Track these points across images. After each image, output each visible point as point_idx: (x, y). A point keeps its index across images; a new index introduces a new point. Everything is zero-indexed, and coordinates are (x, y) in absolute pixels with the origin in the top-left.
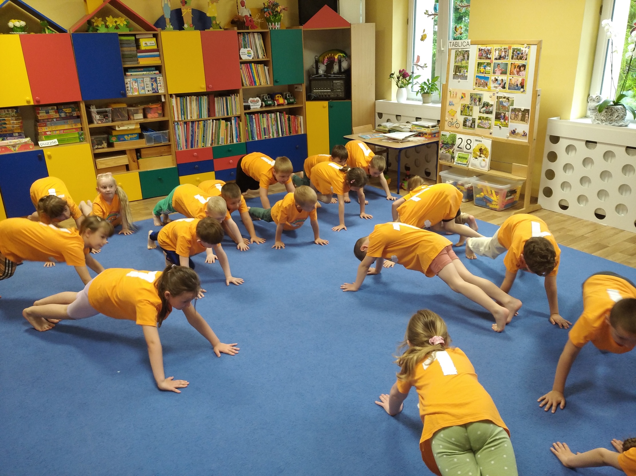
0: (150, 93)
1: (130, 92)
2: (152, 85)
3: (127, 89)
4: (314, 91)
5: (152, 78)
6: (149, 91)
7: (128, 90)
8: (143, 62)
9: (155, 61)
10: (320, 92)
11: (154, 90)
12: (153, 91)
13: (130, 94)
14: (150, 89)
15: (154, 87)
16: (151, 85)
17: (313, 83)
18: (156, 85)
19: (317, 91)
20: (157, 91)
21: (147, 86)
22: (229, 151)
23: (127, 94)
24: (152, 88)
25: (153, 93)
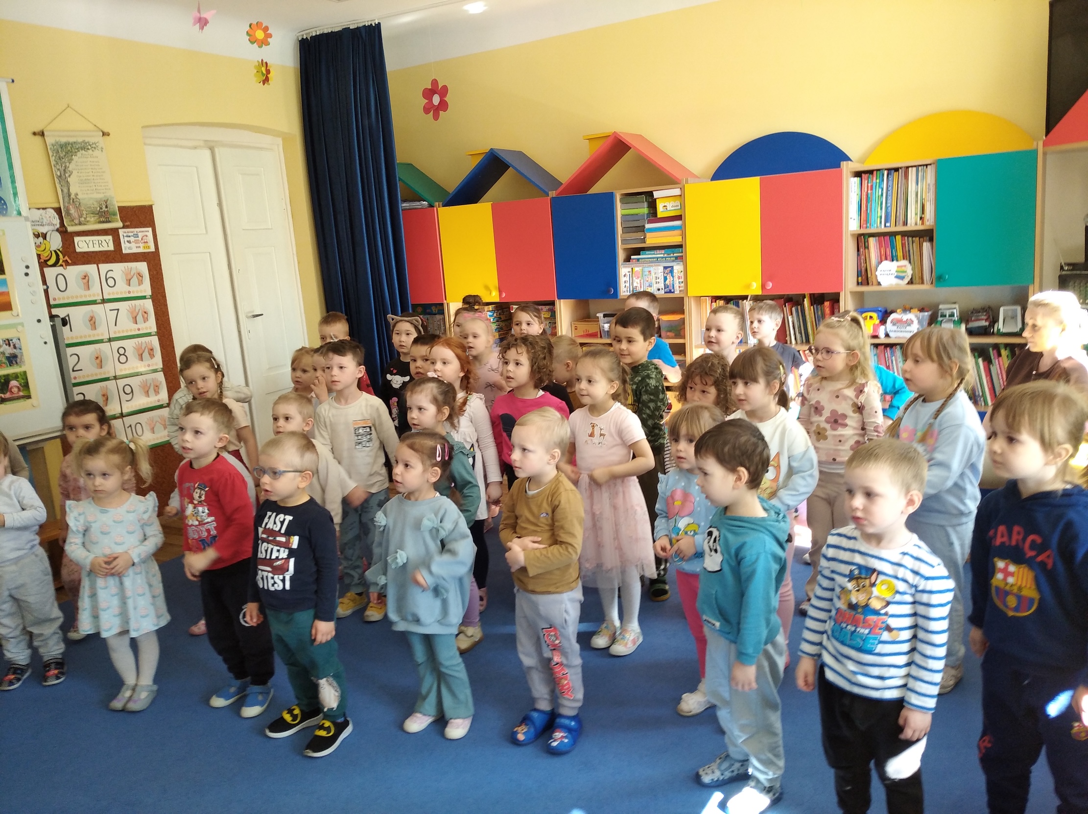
2: (665, 279)
5: (665, 268)
6: (659, 289)
7: (625, 287)
8: (652, 239)
9: (675, 239)
11: (668, 287)
12: (667, 290)
14: (662, 286)
15: (667, 282)
16: (663, 279)
18: (672, 279)
20: (672, 291)
21: (657, 280)
24: (665, 285)
25: (665, 293)
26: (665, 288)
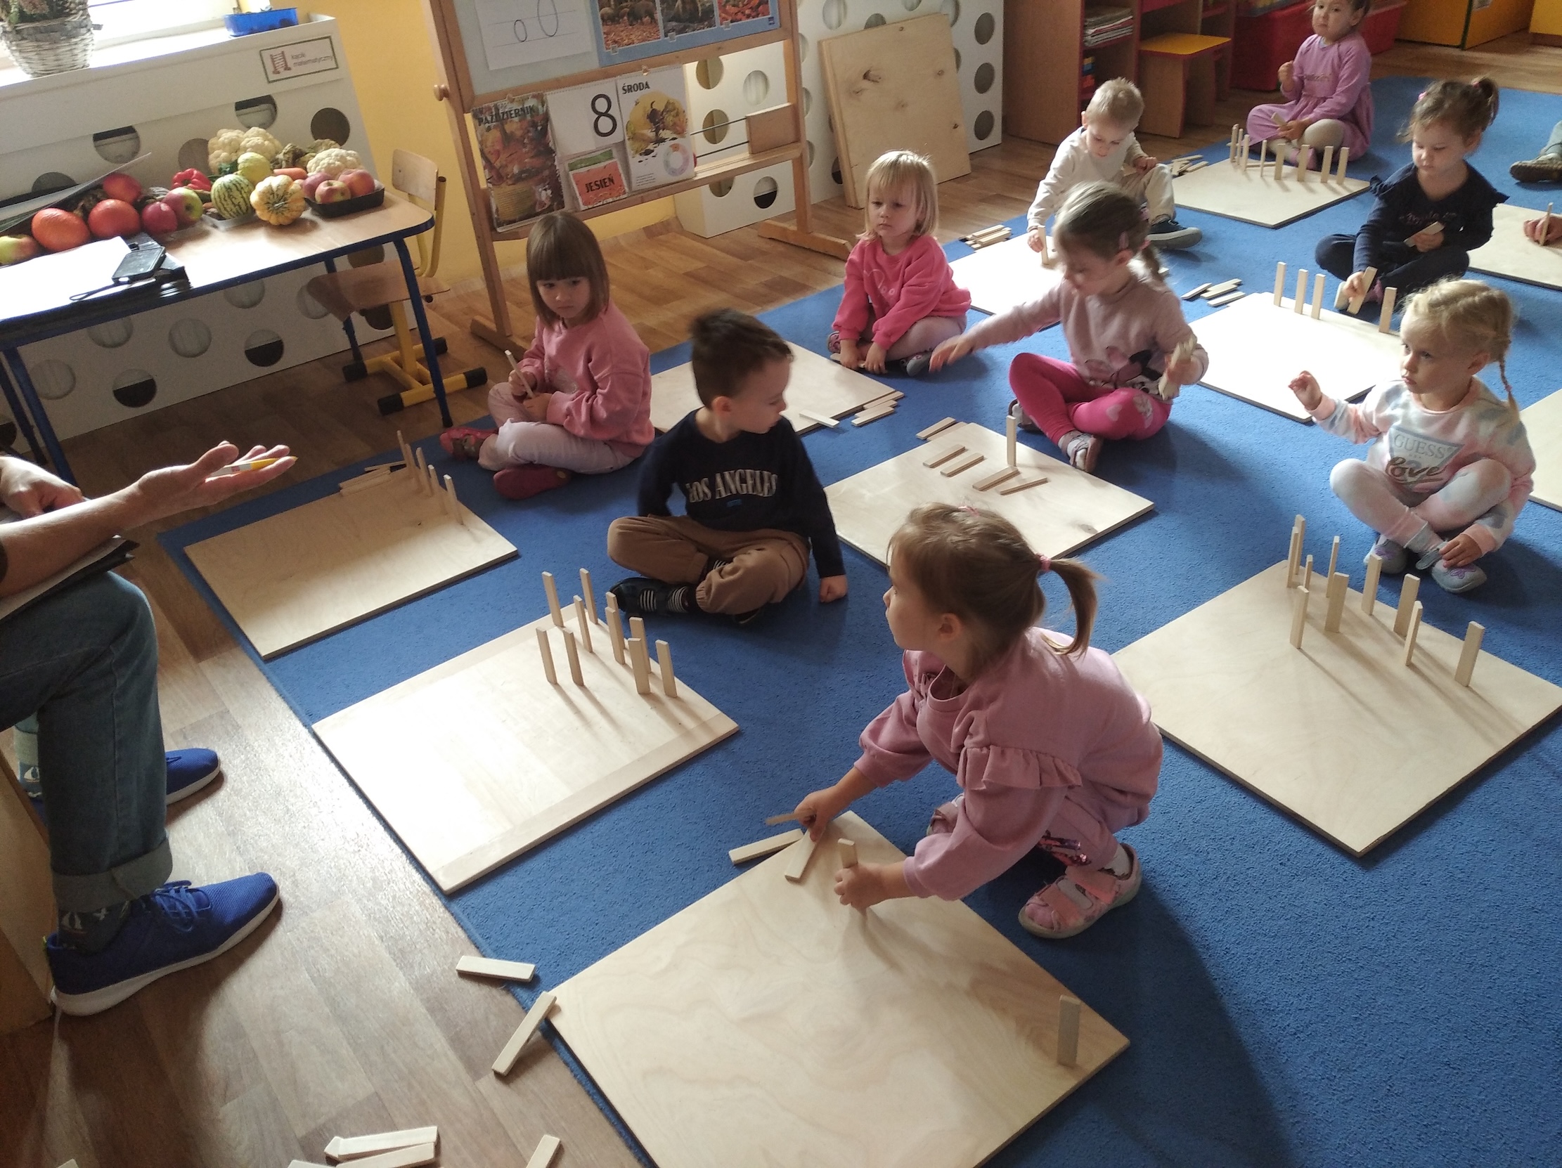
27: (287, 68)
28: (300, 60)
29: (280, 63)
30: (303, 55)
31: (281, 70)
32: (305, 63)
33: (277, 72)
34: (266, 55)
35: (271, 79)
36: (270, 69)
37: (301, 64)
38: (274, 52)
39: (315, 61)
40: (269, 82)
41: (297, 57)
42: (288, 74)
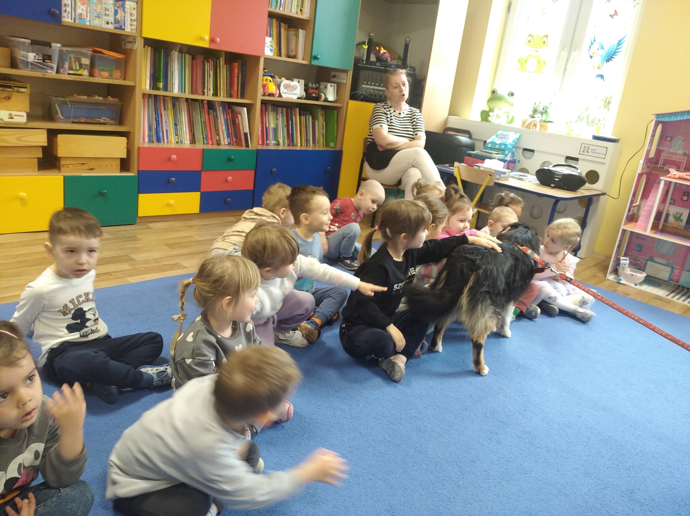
0: (110, 28)
1: (70, 15)
2: (116, 13)
3: (63, 8)
4: (363, 86)
6: (108, 23)
7: (65, 11)
10: (373, 89)
11: (119, 23)
12: (117, 25)
13: (69, 20)
14: (111, 19)
15: (118, 17)
16: (113, 13)
17: (363, 73)
18: (124, 15)
19: (368, 87)
20: (123, 27)
21: (107, 12)
22: (230, 160)
23: (63, 20)
24: (115, 19)
25: (116, 28)
26: (115, 23)
27: (588, 152)
28: (593, 151)
29: (586, 149)
30: (595, 150)
31: (585, 152)
32: (595, 153)
33: (584, 152)
34: (583, 145)
35: (580, 153)
36: (582, 150)
37: (593, 152)
38: (586, 145)
39: (598, 153)
40: (580, 154)
41: (593, 150)
42: (587, 154)
